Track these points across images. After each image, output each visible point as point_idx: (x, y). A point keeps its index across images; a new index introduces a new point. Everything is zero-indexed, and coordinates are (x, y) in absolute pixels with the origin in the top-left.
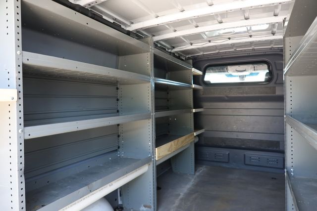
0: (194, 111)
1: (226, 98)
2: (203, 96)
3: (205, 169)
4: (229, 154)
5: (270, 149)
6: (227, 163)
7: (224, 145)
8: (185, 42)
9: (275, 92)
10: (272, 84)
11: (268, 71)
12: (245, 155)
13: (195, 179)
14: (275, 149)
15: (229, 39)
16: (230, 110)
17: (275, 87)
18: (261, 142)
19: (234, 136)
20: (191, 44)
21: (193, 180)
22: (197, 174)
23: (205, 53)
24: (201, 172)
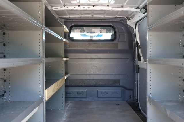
0: (65, 59)
1: (86, 51)
2: (69, 49)
3: (71, 104)
4: (87, 91)
5: (114, 85)
6: (86, 97)
7: (84, 85)
8: (61, 3)
9: (117, 47)
10: (116, 42)
11: (114, 33)
12: (98, 91)
13: (66, 113)
14: (117, 85)
15: (94, 6)
16: (88, 59)
17: (118, 44)
18: (109, 81)
19: (91, 78)
20: (65, 6)
21: (65, 114)
22: (67, 108)
23: (70, 16)
24: (68, 106)
